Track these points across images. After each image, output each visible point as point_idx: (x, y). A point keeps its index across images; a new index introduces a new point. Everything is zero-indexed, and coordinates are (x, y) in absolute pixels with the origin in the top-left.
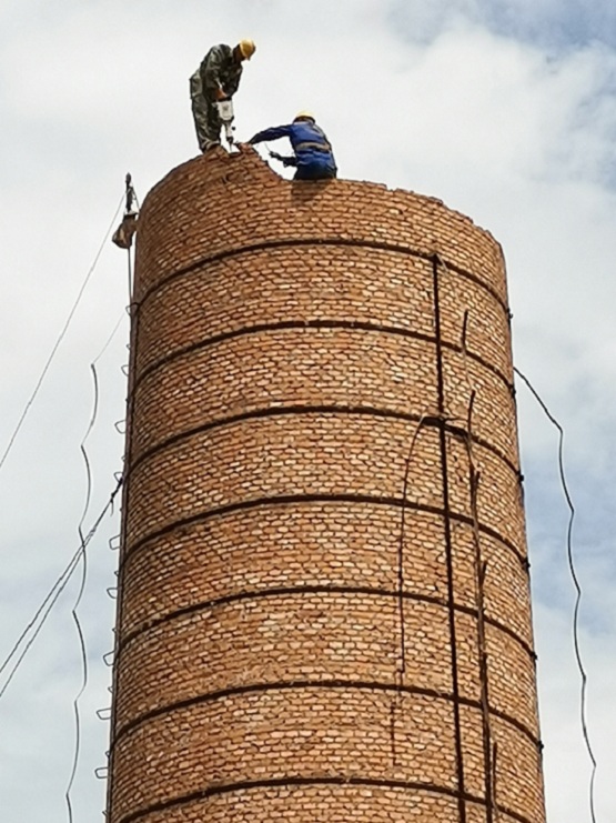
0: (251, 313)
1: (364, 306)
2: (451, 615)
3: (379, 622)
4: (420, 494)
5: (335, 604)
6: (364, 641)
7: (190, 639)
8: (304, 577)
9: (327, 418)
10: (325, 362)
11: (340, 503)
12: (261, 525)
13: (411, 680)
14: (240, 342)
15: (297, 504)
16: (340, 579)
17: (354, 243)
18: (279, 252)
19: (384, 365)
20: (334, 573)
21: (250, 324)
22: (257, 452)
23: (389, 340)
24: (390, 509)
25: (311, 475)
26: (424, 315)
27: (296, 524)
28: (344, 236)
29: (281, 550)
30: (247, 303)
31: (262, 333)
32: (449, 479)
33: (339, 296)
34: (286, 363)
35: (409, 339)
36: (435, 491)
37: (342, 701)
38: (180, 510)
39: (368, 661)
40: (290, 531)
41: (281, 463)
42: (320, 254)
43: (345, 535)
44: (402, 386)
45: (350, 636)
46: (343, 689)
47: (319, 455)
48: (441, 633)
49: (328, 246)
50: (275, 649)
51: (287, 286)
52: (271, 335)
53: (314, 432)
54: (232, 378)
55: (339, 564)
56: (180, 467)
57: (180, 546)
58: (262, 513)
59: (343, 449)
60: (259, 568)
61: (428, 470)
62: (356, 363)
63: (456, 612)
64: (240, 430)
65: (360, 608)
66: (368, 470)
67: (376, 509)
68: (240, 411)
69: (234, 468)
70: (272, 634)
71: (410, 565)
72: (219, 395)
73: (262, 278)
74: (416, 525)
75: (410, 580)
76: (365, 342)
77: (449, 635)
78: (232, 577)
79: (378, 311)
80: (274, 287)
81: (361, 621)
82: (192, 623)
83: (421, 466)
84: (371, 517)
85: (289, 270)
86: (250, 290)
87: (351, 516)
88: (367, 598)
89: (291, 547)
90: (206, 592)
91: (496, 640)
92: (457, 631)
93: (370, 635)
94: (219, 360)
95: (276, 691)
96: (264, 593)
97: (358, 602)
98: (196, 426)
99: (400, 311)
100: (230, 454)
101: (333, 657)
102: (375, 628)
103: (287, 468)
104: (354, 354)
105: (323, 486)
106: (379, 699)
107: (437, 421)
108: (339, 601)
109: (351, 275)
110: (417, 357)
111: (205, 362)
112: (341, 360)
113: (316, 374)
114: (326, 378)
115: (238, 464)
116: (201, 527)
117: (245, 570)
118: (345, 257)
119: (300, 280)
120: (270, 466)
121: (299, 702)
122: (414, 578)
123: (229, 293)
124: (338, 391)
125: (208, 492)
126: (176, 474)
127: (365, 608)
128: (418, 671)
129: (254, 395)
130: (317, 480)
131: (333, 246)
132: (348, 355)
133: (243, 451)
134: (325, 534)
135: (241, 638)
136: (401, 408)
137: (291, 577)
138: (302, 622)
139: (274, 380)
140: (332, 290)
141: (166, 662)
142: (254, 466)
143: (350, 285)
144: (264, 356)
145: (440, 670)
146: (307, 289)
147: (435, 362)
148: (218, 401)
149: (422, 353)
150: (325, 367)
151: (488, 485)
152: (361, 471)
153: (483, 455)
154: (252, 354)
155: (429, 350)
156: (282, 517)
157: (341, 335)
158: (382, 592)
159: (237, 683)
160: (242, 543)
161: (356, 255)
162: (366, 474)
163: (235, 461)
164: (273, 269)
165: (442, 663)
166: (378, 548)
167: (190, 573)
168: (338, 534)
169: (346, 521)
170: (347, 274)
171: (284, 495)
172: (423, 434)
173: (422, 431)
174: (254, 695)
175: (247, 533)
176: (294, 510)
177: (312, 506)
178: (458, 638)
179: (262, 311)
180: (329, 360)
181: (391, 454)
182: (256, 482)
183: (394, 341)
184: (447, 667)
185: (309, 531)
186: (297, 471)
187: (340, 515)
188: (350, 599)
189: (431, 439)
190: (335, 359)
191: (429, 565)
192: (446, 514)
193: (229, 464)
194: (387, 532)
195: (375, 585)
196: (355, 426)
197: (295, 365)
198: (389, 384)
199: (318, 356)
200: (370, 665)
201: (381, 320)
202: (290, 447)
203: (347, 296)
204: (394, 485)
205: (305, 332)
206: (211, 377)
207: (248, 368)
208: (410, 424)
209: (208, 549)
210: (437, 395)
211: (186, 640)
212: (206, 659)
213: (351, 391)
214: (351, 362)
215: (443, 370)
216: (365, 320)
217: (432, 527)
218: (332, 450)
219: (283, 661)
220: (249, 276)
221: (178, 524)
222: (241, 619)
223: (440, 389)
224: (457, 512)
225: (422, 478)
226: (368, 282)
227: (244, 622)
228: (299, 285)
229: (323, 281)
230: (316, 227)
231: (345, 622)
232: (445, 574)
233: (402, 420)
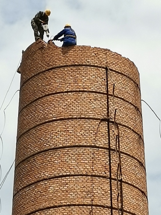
0: (47, 90)
1: (82, 85)
2: (111, 181)
3: (86, 185)
4: (100, 143)
5: (71, 180)
6: (80, 192)
7: (29, 195)
8: (62, 172)
9: (70, 121)
10: (69, 104)
11: (73, 148)
12: (49, 157)
13: (96, 203)
14: (44, 100)
15: (60, 149)
16: (73, 172)
17: (80, 65)
18: (56, 71)
19: (89, 104)
20: (71, 170)
21: (47, 94)
22: (48, 134)
23: (91, 95)
24: (90, 149)
25: (64, 140)
26: (103, 87)
27: (60, 156)
28: (76, 63)
29: (55, 164)
30: (46, 87)
31: (51, 96)
32: (110, 138)
33: (75, 82)
34: (57, 105)
35: (97, 94)
36: (105, 142)
37: (73, 211)
38: (27, 154)
39: (82, 198)
40: (58, 158)
41: (55, 137)
42: (68, 70)
43: (75, 158)
44: (95, 109)
45: (76, 190)
46: (73, 207)
47: (67, 133)
48: (107, 187)
49: (71, 67)
50: (53, 196)
51: (58, 81)
52: (53, 96)
53: (66, 126)
54: (42, 111)
55: (73, 167)
56: (28, 140)
57: (27, 165)
58: (50, 153)
59: (75, 131)
60: (48, 170)
61: (103, 136)
62: (79, 103)
63: (112, 180)
64: (44, 127)
65: (79, 181)
66: (83, 137)
67: (85, 149)
68: (44, 121)
69: (42, 139)
70: (52, 191)
71: (96, 166)
72: (38, 117)
73: (51, 79)
74: (98, 154)
75: (96, 171)
76: (82, 96)
77: (110, 188)
78: (40, 174)
79: (87, 86)
80: (54, 81)
81: (79, 185)
82: (29, 189)
83: (101, 134)
84: (83, 152)
85: (59, 76)
86: (47, 83)
87: (77, 152)
88: (82, 178)
89: (58, 163)
90: (33, 179)
91: (127, 189)
92: (112, 186)
93: (82, 189)
94: (38, 106)
95: (53, 209)
96: (50, 179)
97: (79, 179)
98: (32, 127)
99: (94, 86)
100: (41, 135)
101: (70, 197)
102: (84, 187)
103: (58, 138)
104: (79, 101)
105: (68, 143)
106: (85, 210)
107: (106, 120)
108: (72, 179)
109: (78, 76)
110: (100, 100)
111: (34, 107)
112: (75, 103)
113: (67, 108)
114: (70, 109)
115: (43, 138)
116: (33, 159)
117: (44, 171)
118: (76, 70)
119: (63, 78)
120: (52, 138)
121: (60, 212)
122: (97, 170)
123: (41, 85)
124: (73, 112)
125: (35, 148)
126: (27, 143)
127: (81, 181)
128: (98, 200)
129: (48, 116)
130: (66, 141)
131: (73, 67)
132: (77, 101)
133: (44, 134)
134: (69, 158)
135: (43, 193)
136: (94, 117)
137: (58, 172)
138: (61, 186)
139: (54, 111)
140: (73, 81)
141: (22, 202)
142: (48, 138)
143: (78, 79)
144: (51, 104)
145: (106, 199)
146: (65, 81)
147: (106, 101)
148: (37, 119)
149: (102, 98)
150: (69, 106)
151: (125, 139)
152: (80, 138)
153: (124, 129)
154: (47, 103)
155: (104, 97)
156: (55, 154)
157: (75, 95)
158: (87, 175)
159: (41, 207)
160: (43, 163)
161: (80, 69)
162: (82, 138)
163: (42, 137)
164: (54, 76)
165: (107, 197)
166: (86, 161)
167: (29, 173)
168: (73, 158)
169: (75, 154)
170: (77, 75)
171: (56, 147)
172: (102, 124)
173: (101, 123)
174: (46, 211)
175: (45, 159)
176: (59, 151)
177: (65, 150)
178: (112, 188)
179: (51, 89)
180: (71, 103)
181: (91, 131)
182: (48, 143)
183: (92, 95)
184: (109, 198)
185: (64, 157)
186: (60, 139)
187: (73, 152)
188: (76, 178)
189: (104, 126)
190: (73, 103)
191: (103, 166)
192: (109, 149)
193: (40, 138)
194: (89, 156)
195: (85, 173)
196: (79, 123)
197: (60, 106)
198: (90, 109)
199: (67, 102)
200: (82, 199)
201: (88, 89)
202: (58, 131)
203: (77, 82)
204: (91, 141)
205: (64, 95)
206: (36, 112)
207: (46, 108)
208: (97, 121)
209: (34, 166)
210: (107, 111)
211: (28, 195)
212: (33, 200)
213: (77, 112)
214: (78, 103)
215: (109, 104)
216: (82, 90)
217: (104, 154)
218: (71, 131)
219: (55, 199)
220: (47, 79)
221: (27, 158)
222: (43, 187)
223: (108, 109)
224: (113, 148)
225: (101, 138)
226: (84, 77)
227: (44, 188)
228: (62, 80)
229: (69, 78)
230: (67, 61)
231: (74, 186)
232: (109, 168)
233: (94, 120)
